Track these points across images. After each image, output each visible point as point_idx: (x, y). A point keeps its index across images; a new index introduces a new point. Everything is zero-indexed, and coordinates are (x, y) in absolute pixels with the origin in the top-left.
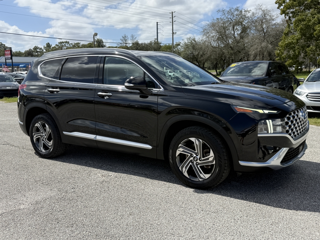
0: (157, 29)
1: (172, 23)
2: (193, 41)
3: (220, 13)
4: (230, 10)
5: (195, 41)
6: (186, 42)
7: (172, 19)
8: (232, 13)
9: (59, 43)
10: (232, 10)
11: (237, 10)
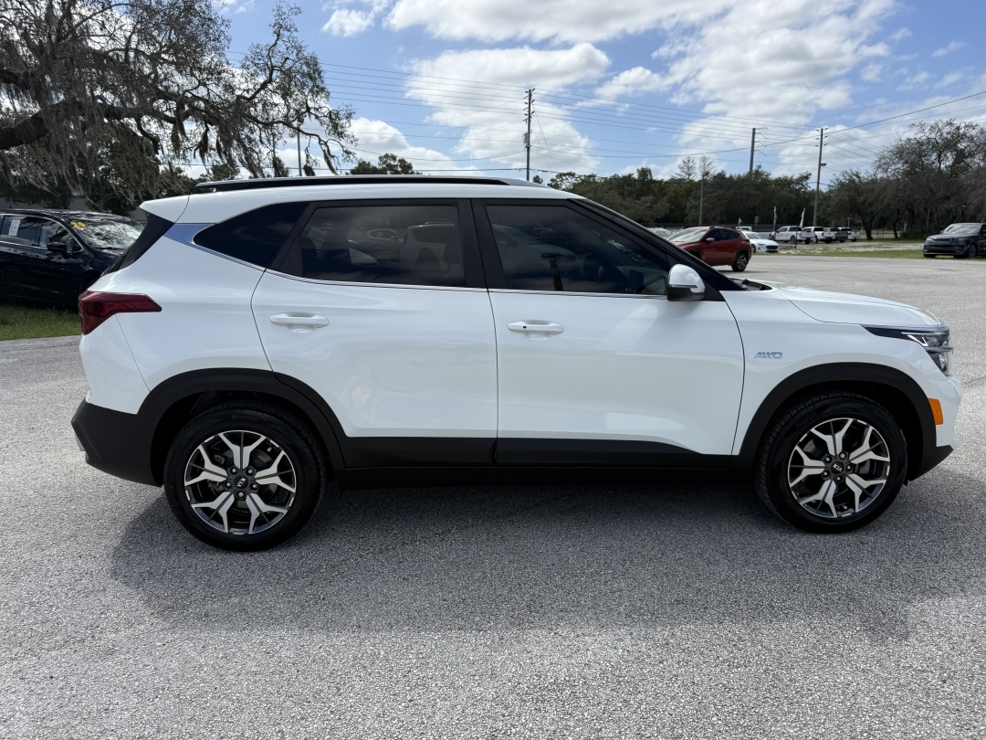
1: (819, 148)
2: (854, 177)
3: (915, 130)
4: (937, 125)
5: (859, 177)
6: (841, 178)
7: (819, 141)
8: (939, 130)
9: (557, 176)
10: (940, 125)
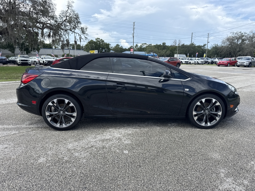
0: (192, 36)
1: (208, 38)
2: (217, 46)
3: (232, 33)
4: (237, 32)
6: (213, 46)
9: (142, 44)
11: (240, 32)
